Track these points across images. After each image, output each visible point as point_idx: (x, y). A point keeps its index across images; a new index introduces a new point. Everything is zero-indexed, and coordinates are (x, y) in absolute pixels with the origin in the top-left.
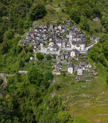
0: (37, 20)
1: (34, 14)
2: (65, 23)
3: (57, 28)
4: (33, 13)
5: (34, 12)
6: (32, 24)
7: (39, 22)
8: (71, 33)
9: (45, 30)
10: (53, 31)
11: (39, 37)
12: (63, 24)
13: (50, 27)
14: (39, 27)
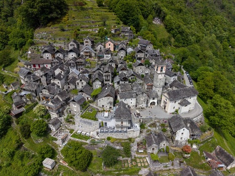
0: (45, 25)
1: (36, 10)
2: (118, 32)
3: (102, 47)
4: (32, 7)
5: (33, 5)
6: (32, 38)
7: (51, 33)
8: (162, 68)
9: (72, 55)
10: (93, 55)
11: (60, 79)
12: (113, 35)
13: (85, 44)
14: (55, 45)
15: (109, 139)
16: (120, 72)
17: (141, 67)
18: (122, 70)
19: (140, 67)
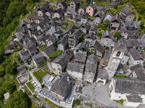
3: (83, 10)
8: (119, 53)
9: (57, 15)
10: (74, 17)
11: (37, 35)
14: (50, 4)
15: (46, 99)
16: (86, 40)
17: (108, 39)
18: (88, 38)
19: (106, 39)
